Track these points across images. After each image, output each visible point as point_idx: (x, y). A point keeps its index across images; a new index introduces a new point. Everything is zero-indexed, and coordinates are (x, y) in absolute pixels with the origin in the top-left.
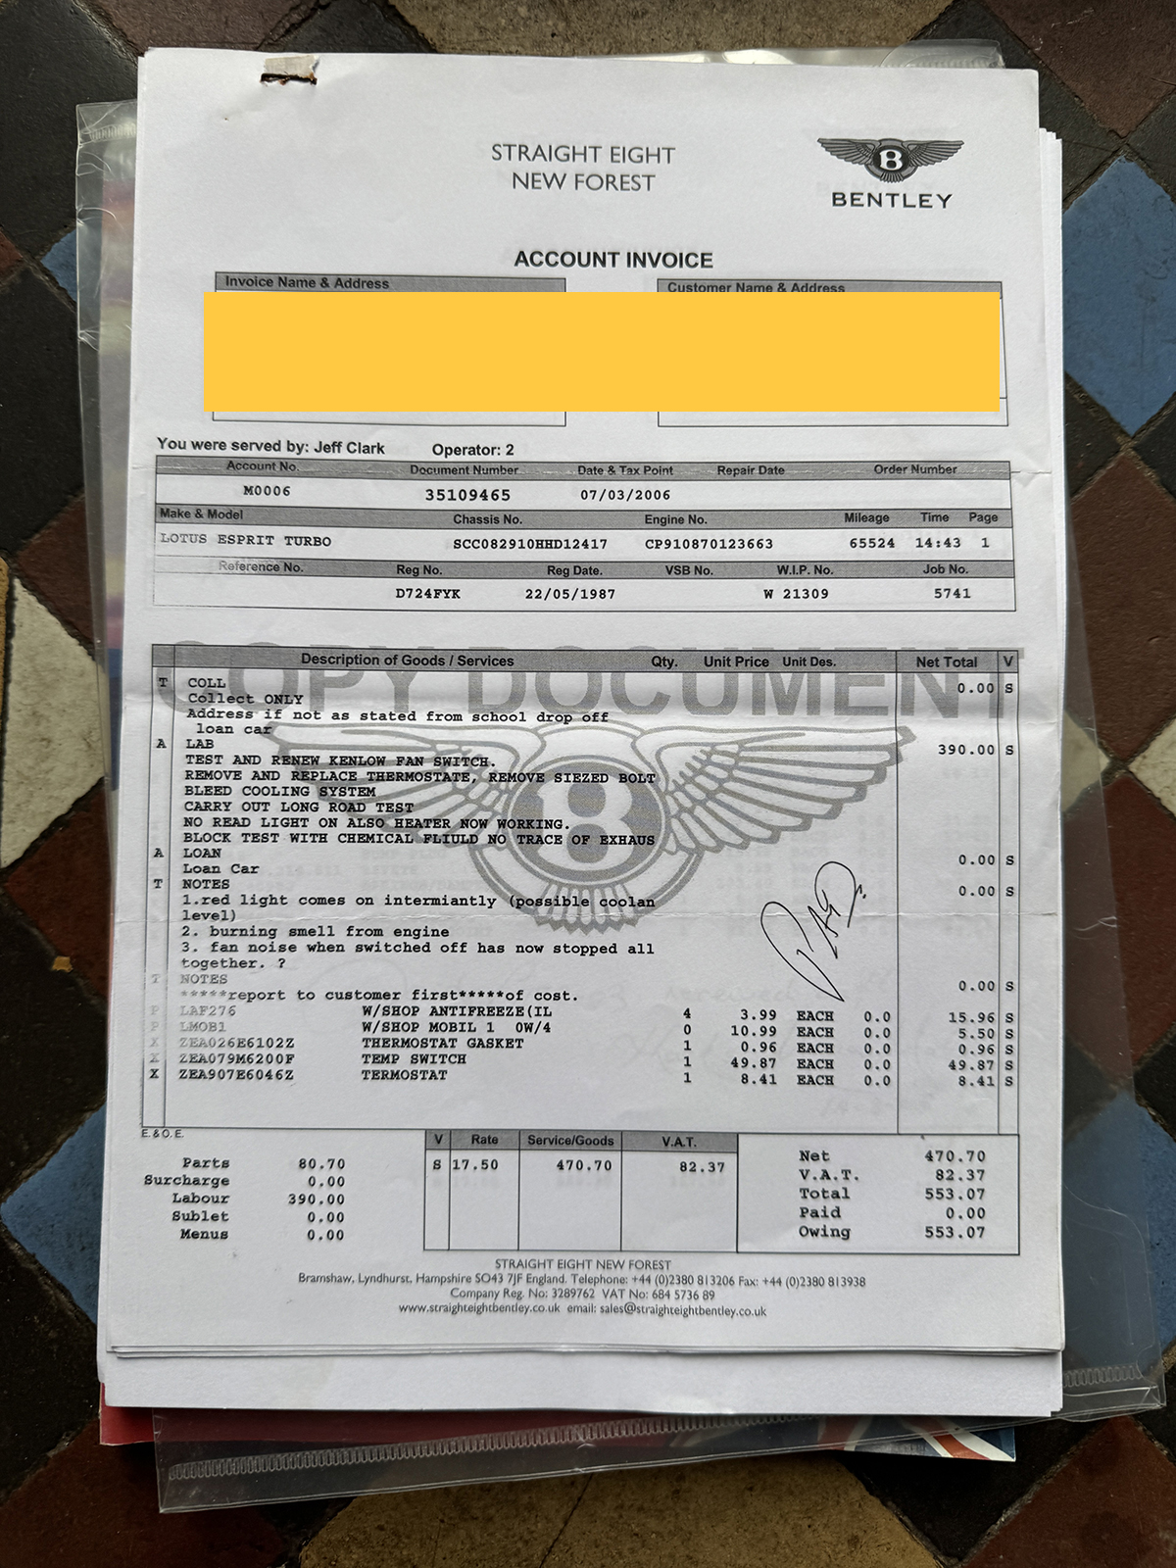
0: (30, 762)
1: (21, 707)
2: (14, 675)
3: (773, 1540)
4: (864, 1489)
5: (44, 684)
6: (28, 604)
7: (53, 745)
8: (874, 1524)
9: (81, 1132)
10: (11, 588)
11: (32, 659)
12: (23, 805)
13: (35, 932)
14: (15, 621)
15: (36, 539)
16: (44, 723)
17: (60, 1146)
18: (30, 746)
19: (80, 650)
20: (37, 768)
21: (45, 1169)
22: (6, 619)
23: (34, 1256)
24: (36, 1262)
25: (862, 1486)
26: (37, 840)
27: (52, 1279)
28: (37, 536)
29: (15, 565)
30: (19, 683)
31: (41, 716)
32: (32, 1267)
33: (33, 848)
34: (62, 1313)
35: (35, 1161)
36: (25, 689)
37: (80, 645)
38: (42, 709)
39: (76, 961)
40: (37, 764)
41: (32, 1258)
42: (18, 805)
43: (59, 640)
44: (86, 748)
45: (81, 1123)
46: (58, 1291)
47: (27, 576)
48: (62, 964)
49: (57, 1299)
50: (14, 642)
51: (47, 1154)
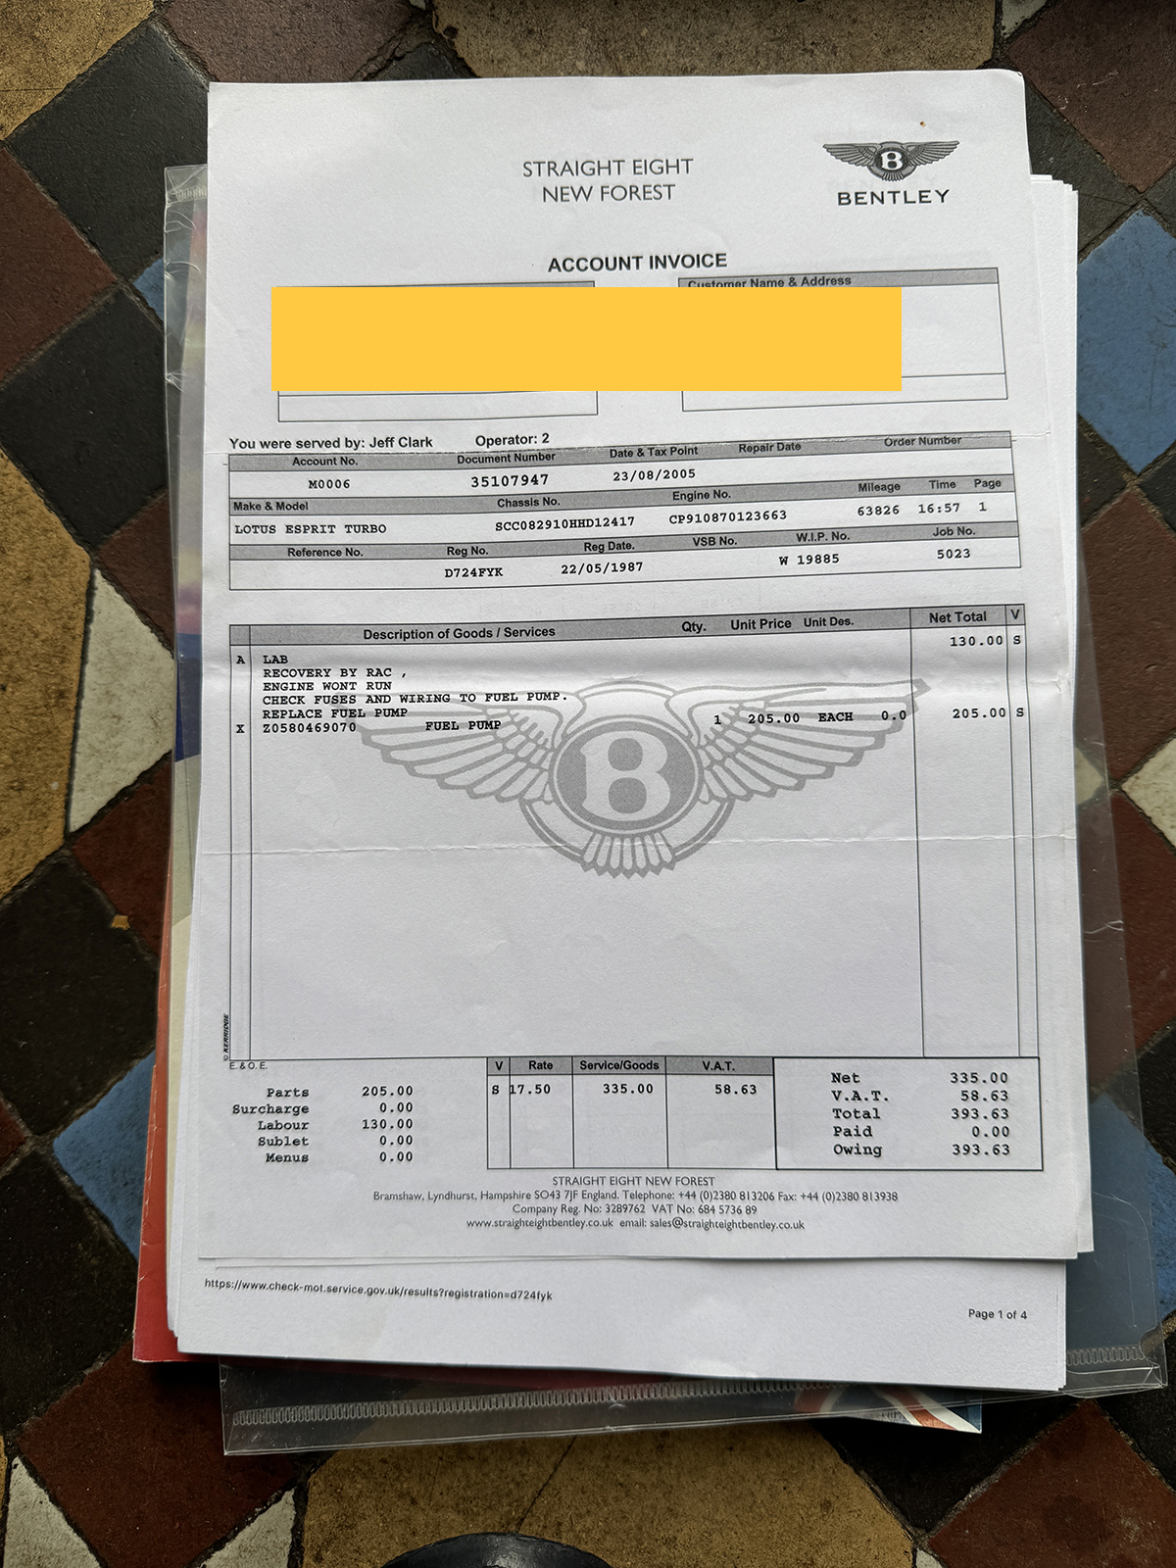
0: (101, 736)
1: (96, 686)
2: (91, 657)
3: (750, 1500)
4: (838, 1457)
5: (117, 667)
6: (107, 593)
7: (122, 722)
8: (846, 1491)
9: (130, 1077)
10: (92, 577)
11: (108, 643)
12: (93, 776)
13: (97, 891)
14: (94, 609)
15: (116, 535)
16: (116, 702)
17: (109, 1089)
18: (102, 722)
19: (152, 637)
20: (107, 742)
21: (96, 1109)
22: (87, 606)
23: (81, 1188)
24: (83, 1194)
25: (837, 1454)
26: (104, 808)
27: (97, 1210)
28: (118, 532)
29: (97, 558)
30: (95, 664)
31: (113, 695)
32: (80, 1198)
33: (100, 815)
34: (103, 1242)
35: (87, 1101)
36: (100, 670)
37: (152, 632)
38: (114, 689)
39: (134, 920)
40: (108, 739)
41: (79, 1190)
42: (89, 775)
43: (133, 627)
44: (153, 726)
45: (129, 1068)
46: (101, 1222)
47: (107, 568)
48: (120, 922)
49: (100, 1229)
50: (92, 627)
51: (98, 1096)
